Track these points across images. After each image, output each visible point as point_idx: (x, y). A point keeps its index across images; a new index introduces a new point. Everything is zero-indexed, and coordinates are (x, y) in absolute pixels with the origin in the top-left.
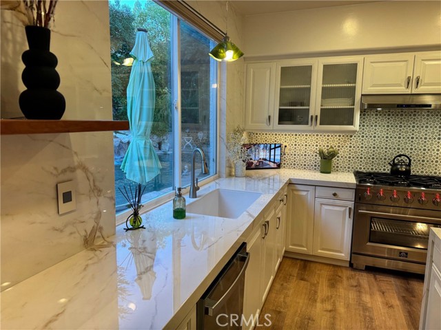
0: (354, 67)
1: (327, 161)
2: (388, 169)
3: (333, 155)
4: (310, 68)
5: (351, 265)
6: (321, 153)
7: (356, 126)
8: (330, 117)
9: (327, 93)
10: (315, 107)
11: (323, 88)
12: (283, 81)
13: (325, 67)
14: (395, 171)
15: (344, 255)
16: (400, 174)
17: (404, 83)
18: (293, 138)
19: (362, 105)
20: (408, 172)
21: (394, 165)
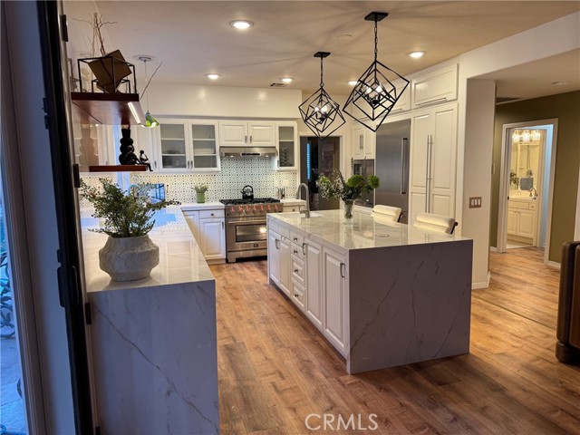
0: (212, 127)
1: (201, 193)
2: (240, 196)
3: (205, 189)
4: (182, 126)
5: (227, 261)
6: (196, 189)
7: (219, 168)
8: (201, 162)
9: (196, 145)
10: (190, 155)
11: (194, 141)
12: (163, 134)
13: (194, 126)
14: (245, 197)
15: (223, 255)
16: (248, 198)
17: (244, 139)
18: (173, 178)
19: (221, 154)
20: (252, 196)
21: (244, 193)
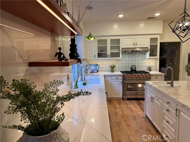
0: (119, 40)
1: (113, 68)
2: (130, 70)
3: (114, 67)
4: (106, 40)
5: (123, 99)
6: (111, 66)
7: (121, 57)
8: (113, 55)
9: (112, 48)
10: (109, 52)
11: (111, 46)
12: (98, 44)
13: (111, 40)
14: (132, 70)
15: (121, 96)
16: (133, 71)
17: (133, 45)
18: (102, 62)
19: (122, 51)
20: (135, 70)
21: (132, 68)
